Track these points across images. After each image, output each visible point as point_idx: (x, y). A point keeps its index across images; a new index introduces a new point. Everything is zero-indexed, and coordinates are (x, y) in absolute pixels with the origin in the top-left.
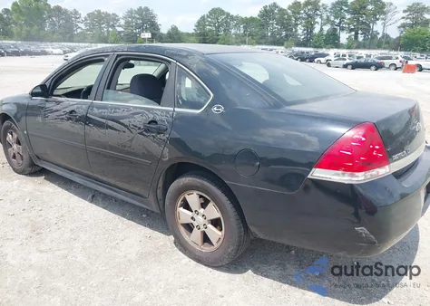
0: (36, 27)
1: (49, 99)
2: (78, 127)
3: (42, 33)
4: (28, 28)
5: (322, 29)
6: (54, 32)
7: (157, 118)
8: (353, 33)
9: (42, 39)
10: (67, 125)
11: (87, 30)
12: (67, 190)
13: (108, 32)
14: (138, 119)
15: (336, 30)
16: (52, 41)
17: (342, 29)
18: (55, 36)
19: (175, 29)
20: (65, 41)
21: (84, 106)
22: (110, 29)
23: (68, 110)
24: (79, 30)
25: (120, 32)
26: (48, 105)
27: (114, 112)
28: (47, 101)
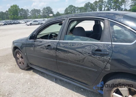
0: (16, 15)
1: (36, 40)
2: (52, 53)
3: (18, 17)
4: (13, 16)
5: (105, 9)
6: (21, 17)
7: (101, 48)
8: (115, 9)
9: (18, 19)
10: (46, 51)
11: (31, 15)
12: (43, 77)
13: (38, 15)
14: (88, 49)
15: (109, 9)
16: (21, 19)
17: (111, 8)
18: (22, 18)
19: (58, 13)
20: (25, 19)
21: (55, 43)
22: (38, 14)
23: (47, 45)
24: (29, 15)
25: (41, 15)
26: (36, 43)
27: (73, 46)
28: (35, 41)
